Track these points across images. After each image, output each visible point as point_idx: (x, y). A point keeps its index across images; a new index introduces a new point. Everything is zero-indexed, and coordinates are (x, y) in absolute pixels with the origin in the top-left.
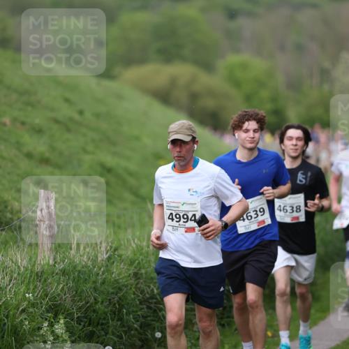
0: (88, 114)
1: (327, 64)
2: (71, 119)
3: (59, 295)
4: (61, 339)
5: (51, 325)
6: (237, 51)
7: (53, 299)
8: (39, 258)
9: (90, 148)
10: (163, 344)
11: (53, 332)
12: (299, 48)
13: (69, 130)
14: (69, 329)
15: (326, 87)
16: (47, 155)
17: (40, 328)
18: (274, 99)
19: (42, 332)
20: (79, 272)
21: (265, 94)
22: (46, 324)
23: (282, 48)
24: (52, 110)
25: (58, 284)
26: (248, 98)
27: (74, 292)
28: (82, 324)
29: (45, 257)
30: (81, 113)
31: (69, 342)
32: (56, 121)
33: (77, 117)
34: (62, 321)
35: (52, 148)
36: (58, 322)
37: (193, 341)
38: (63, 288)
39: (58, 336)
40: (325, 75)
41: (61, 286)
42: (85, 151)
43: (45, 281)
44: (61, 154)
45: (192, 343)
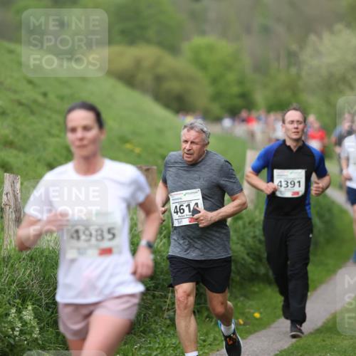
0: (52, 96)
1: (294, 47)
2: (35, 101)
3: (26, 281)
4: (29, 326)
5: (19, 311)
6: (202, 33)
7: (20, 284)
8: (5, 243)
9: (55, 131)
10: (133, 331)
11: (21, 319)
12: (266, 30)
13: (33, 113)
14: (37, 316)
15: (293, 70)
16: (11, 137)
17: (7, 315)
18: (241, 82)
19: (10, 318)
20: (47, 257)
21: (231, 77)
22: (14, 310)
23: (248, 30)
24: (15, 92)
25: (26, 269)
26: (214, 81)
27: (42, 279)
28: (51, 310)
29: (11, 242)
30: (45, 95)
31: (37, 329)
32: (20, 104)
33: (41, 99)
34: (30, 308)
35: (17, 131)
36: (26, 308)
37: (163, 329)
38: (30, 274)
39: (26, 323)
40: (293, 58)
41: (29, 271)
42: (50, 135)
43: (12, 266)
44: (25, 137)
45: (163, 331)
